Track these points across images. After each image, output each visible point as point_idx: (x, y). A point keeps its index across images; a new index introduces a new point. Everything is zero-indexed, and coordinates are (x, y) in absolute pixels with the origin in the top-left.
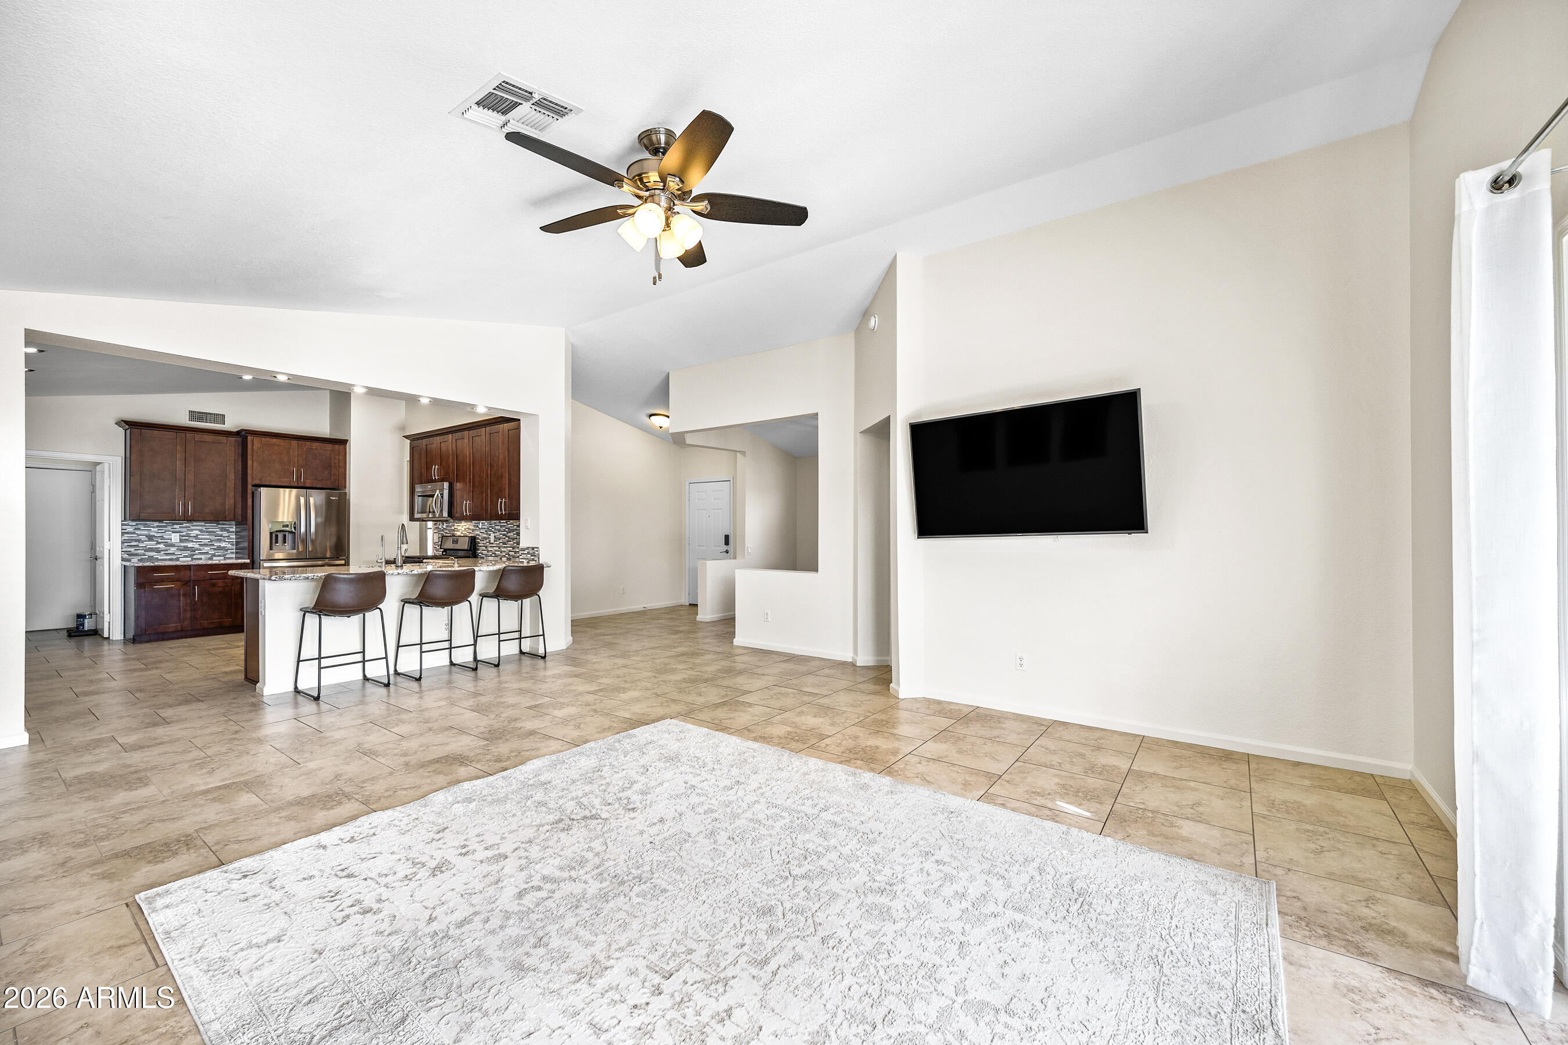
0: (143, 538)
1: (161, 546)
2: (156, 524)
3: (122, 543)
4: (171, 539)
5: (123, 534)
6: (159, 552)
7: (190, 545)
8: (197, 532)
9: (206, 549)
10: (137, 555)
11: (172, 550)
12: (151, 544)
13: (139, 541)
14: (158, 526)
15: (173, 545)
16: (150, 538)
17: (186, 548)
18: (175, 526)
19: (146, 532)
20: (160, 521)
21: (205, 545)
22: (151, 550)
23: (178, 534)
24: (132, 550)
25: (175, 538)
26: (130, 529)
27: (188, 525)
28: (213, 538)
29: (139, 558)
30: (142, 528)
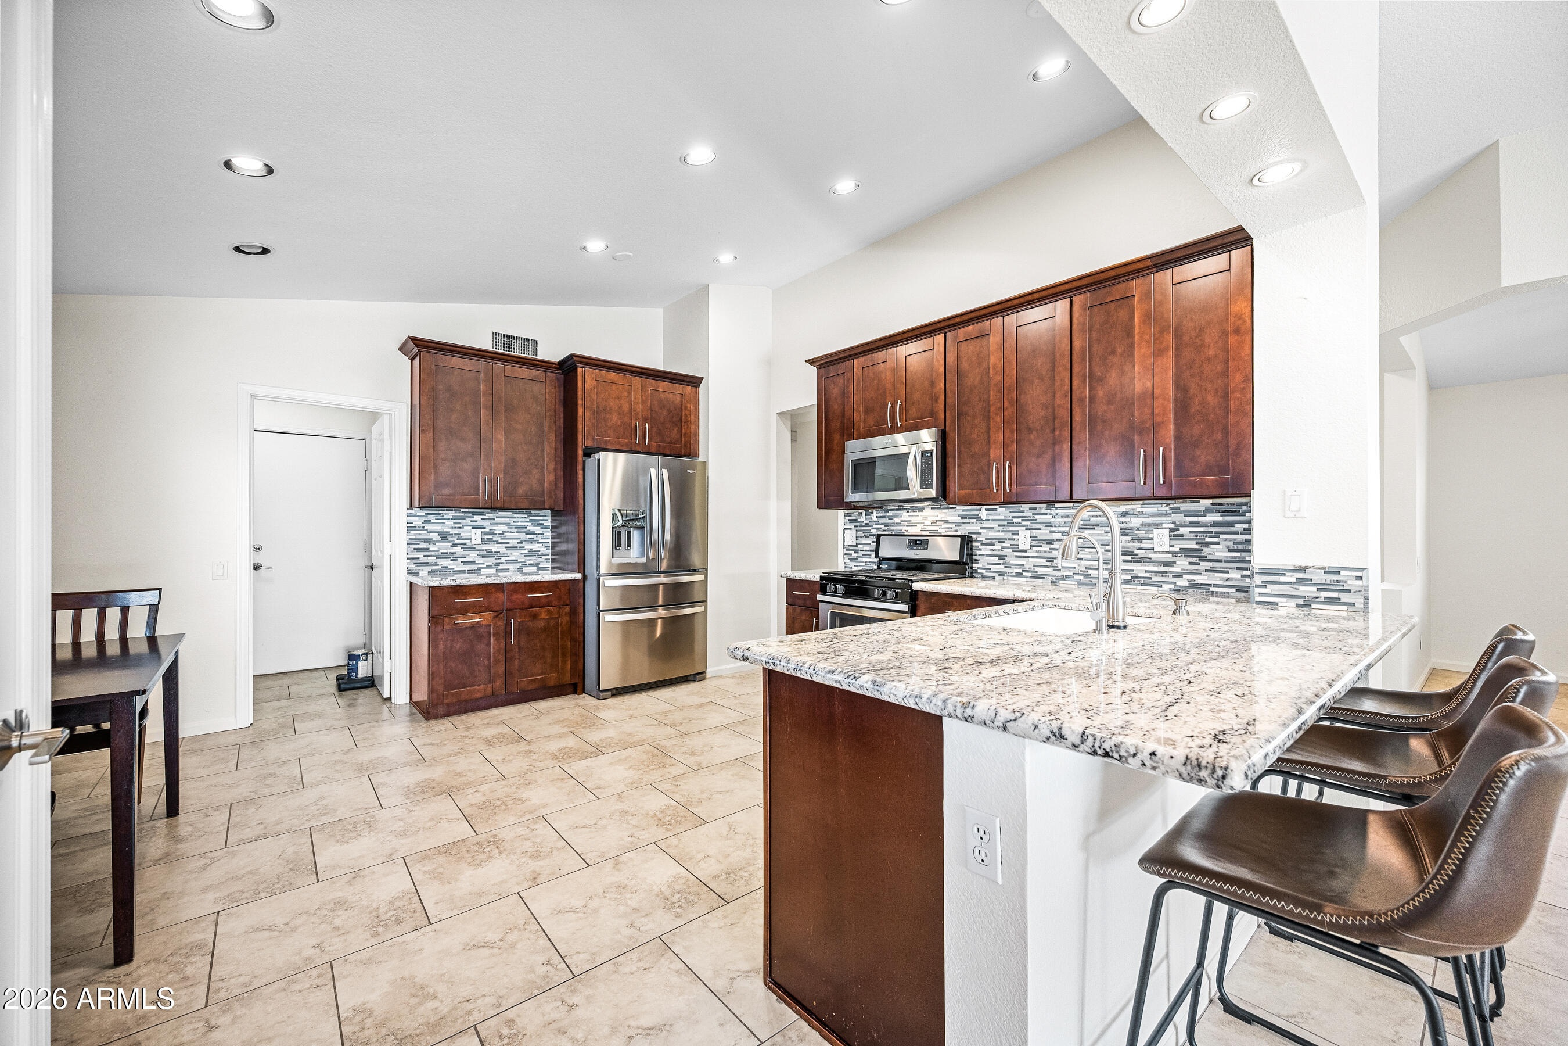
0: (435, 537)
1: (458, 550)
2: (451, 514)
3: (408, 544)
4: (471, 539)
5: (409, 529)
6: (454, 559)
7: (494, 548)
8: (504, 528)
9: (515, 555)
10: (426, 564)
11: (472, 556)
12: (445, 547)
13: (428, 541)
14: (454, 518)
15: (472, 549)
16: (444, 536)
17: (489, 554)
18: (477, 518)
19: (438, 528)
20: (457, 508)
21: (514, 548)
22: (444, 556)
23: (479, 531)
24: (420, 555)
25: (476, 536)
26: (418, 522)
27: (491, 516)
28: (523, 536)
29: (430, 569)
30: (432, 521)
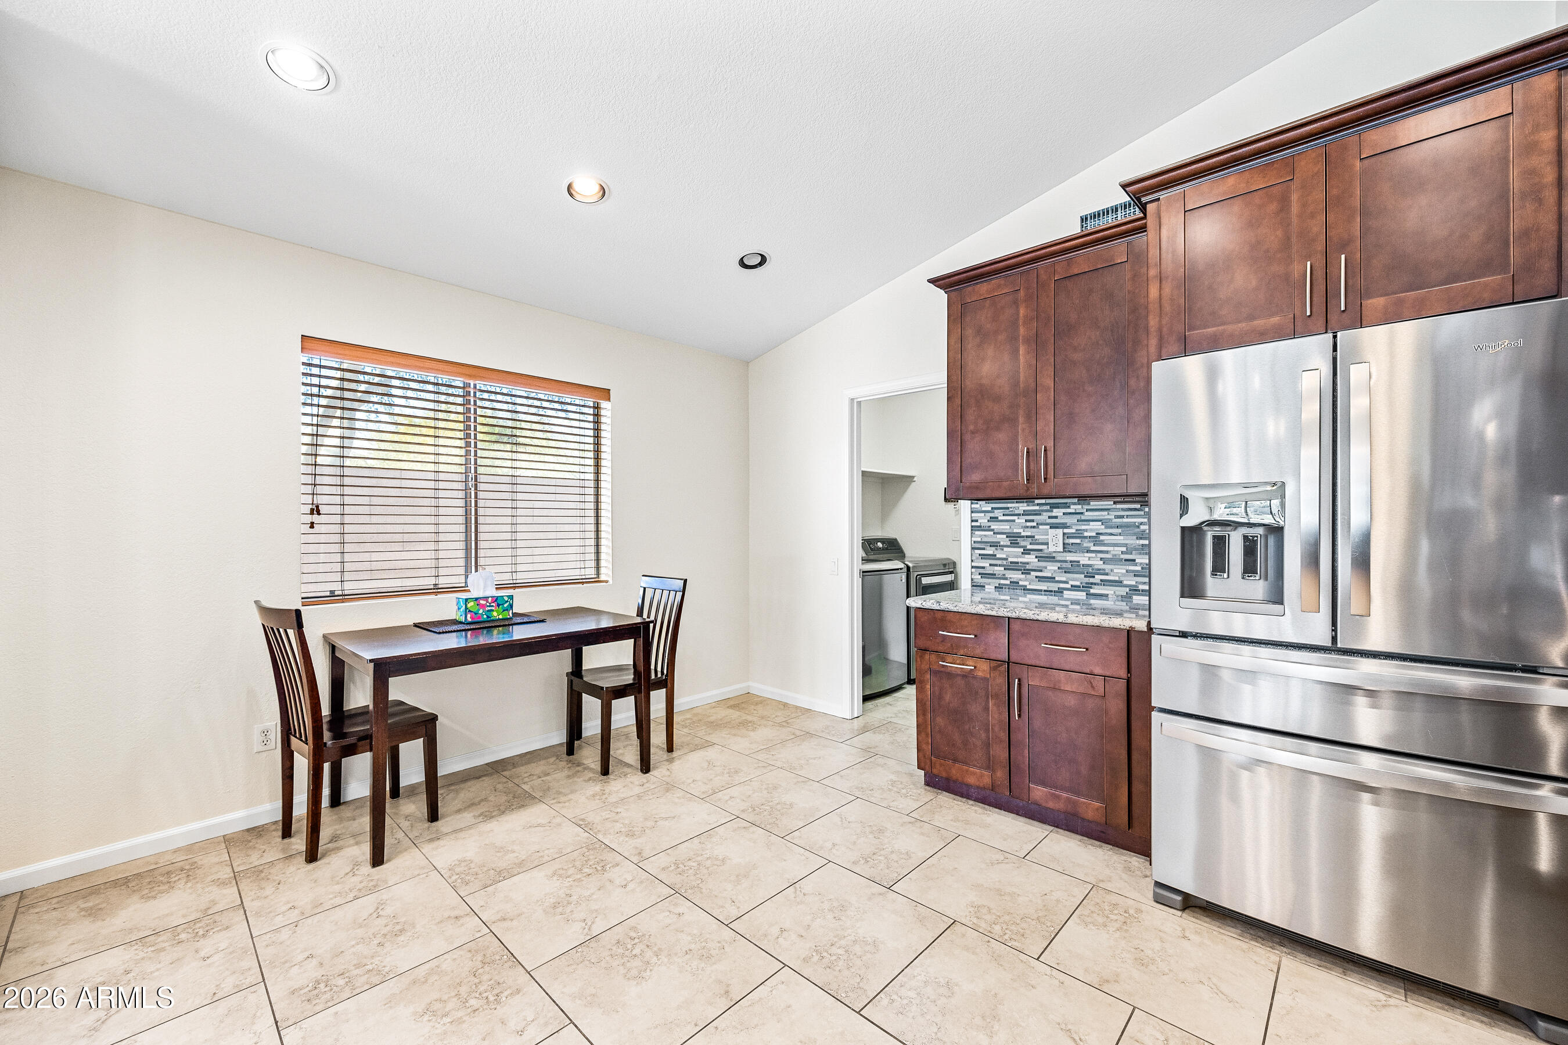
0: (1003, 539)
1: (1031, 559)
2: (1023, 507)
3: (973, 549)
4: (1047, 544)
5: (974, 529)
6: (1027, 572)
7: (1084, 559)
8: (1097, 526)
9: (1118, 571)
10: (992, 576)
11: (1051, 569)
12: (1013, 554)
13: (995, 545)
14: (1026, 513)
15: (1051, 558)
16: (1014, 539)
17: (1074, 567)
18: (1057, 512)
19: (1006, 527)
20: (1029, 499)
21: (1115, 560)
22: (1013, 566)
23: (1059, 532)
24: (985, 563)
25: (1054, 541)
26: (983, 520)
27: (1078, 508)
28: (1133, 541)
29: (996, 582)
30: (1000, 518)
